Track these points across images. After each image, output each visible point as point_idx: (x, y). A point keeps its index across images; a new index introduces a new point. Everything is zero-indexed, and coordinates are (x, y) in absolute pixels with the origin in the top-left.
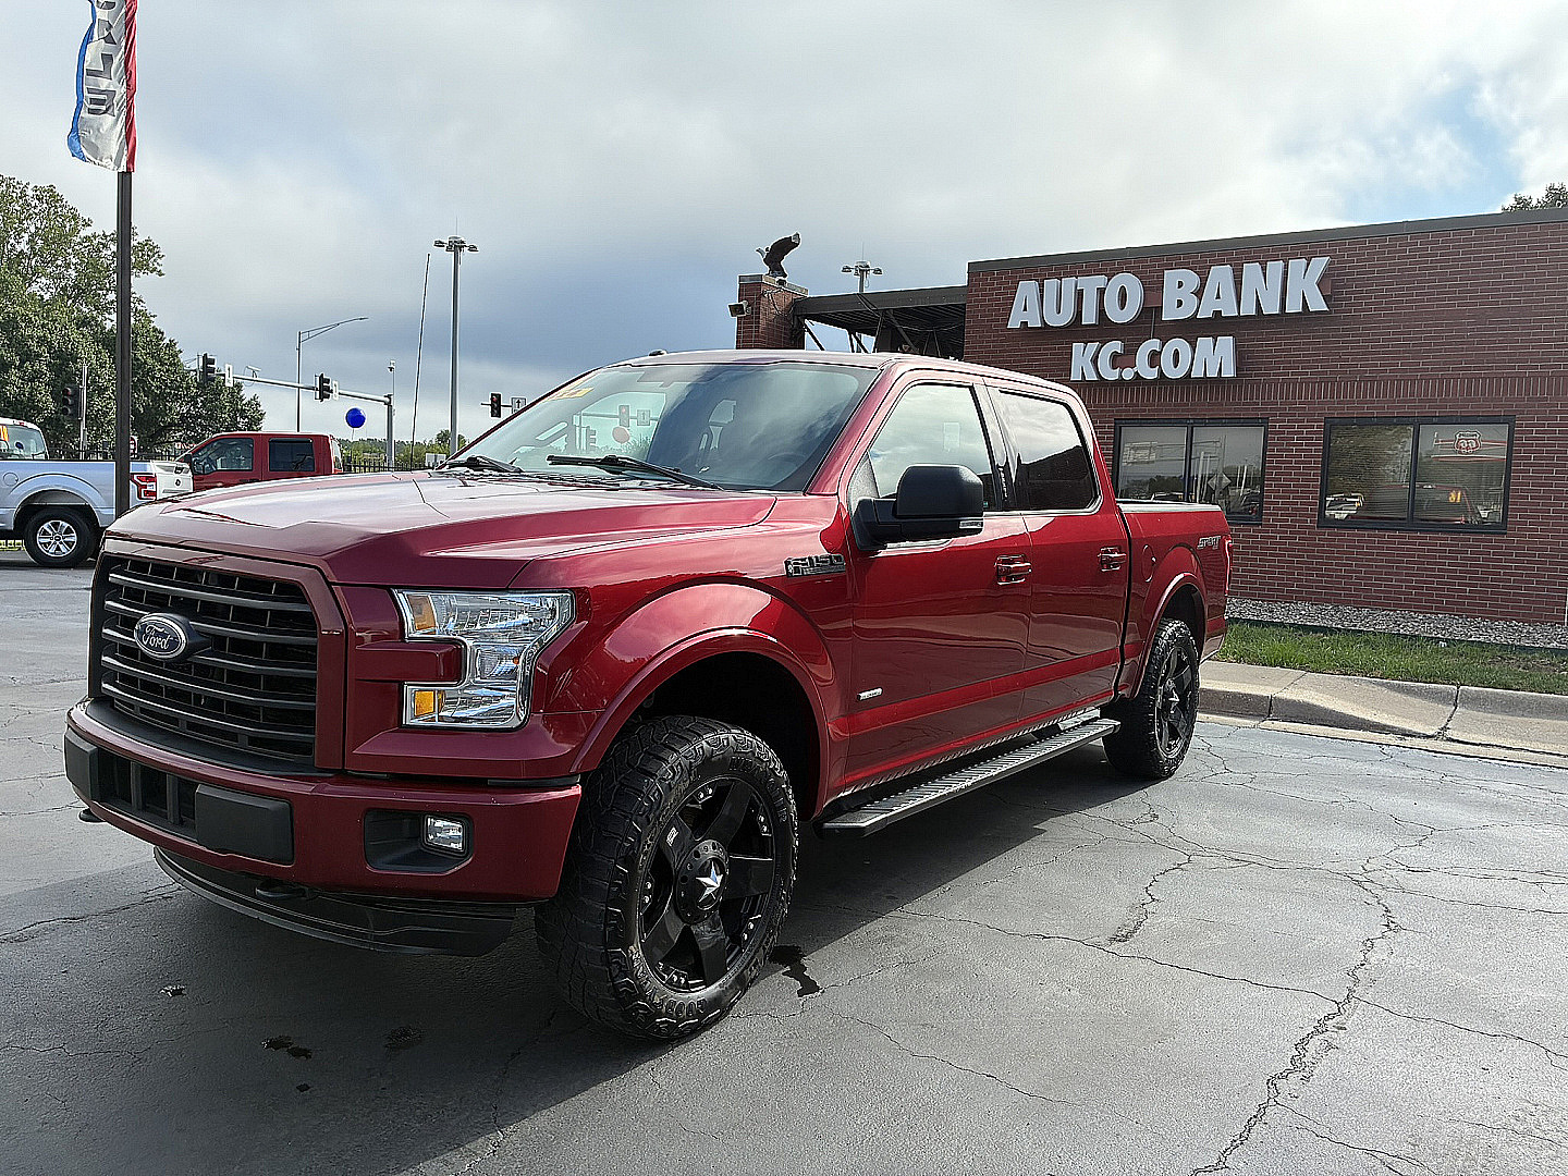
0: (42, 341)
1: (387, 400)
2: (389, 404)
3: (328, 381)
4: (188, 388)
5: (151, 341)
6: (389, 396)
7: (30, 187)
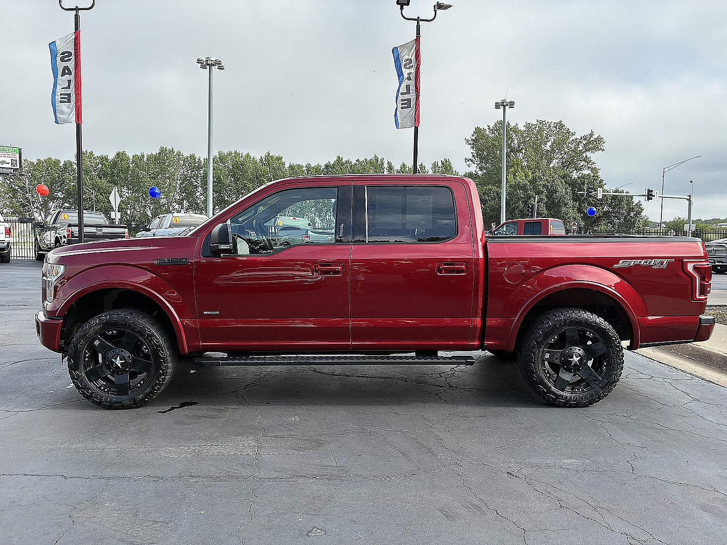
0: (544, 186)
1: (689, 198)
2: (689, 200)
3: (652, 191)
4: (607, 200)
5: (591, 181)
6: (690, 196)
7: (552, 123)
